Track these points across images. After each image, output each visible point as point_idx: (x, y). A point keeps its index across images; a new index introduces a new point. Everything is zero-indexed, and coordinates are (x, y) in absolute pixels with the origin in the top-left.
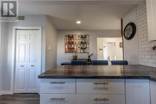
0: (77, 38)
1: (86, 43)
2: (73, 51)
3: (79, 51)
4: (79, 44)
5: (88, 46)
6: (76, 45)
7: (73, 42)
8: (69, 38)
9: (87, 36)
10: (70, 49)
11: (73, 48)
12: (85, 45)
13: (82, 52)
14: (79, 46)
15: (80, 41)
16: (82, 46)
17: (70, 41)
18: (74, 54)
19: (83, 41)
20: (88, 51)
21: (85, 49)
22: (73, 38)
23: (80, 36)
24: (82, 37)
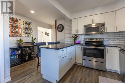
0: (22, 23)
1: (30, 29)
2: (17, 35)
3: (24, 36)
4: (24, 29)
5: (32, 32)
6: (20, 30)
7: (18, 26)
8: (12, 21)
9: (31, 24)
10: (13, 33)
11: (18, 33)
12: (29, 31)
13: (27, 37)
14: (24, 31)
15: (25, 26)
16: (26, 31)
17: (14, 25)
18: (19, 38)
19: (28, 27)
20: (32, 36)
21: (29, 34)
22: (18, 22)
23: (25, 22)
24: (26, 23)
